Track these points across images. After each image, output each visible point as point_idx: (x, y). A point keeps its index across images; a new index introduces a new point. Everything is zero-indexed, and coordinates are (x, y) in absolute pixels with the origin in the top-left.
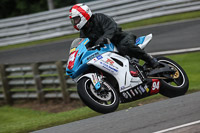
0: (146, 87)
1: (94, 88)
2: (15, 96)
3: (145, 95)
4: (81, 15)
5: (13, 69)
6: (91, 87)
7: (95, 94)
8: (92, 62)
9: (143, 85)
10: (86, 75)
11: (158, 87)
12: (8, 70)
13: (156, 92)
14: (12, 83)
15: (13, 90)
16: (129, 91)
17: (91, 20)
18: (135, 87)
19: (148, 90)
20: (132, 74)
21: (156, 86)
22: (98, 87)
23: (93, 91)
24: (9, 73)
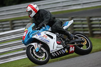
0: (66, 50)
1: (35, 51)
2: (95, 33)
3: (66, 54)
4: (32, 10)
5: (94, 19)
6: (34, 50)
7: (36, 55)
8: (35, 37)
9: (64, 49)
10: (32, 44)
11: (73, 50)
12: (91, 19)
13: (72, 52)
14: (93, 26)
15: (94, 30)
16: (55, 52)
17: (38, 13)
18: (60, 50)
19: (67, 52)
20: (57, 43)
21: (72, 49)
22: (37, 51)
23: (34, 53)
24: (92, 21)
